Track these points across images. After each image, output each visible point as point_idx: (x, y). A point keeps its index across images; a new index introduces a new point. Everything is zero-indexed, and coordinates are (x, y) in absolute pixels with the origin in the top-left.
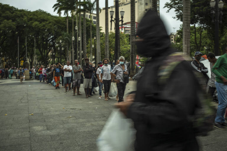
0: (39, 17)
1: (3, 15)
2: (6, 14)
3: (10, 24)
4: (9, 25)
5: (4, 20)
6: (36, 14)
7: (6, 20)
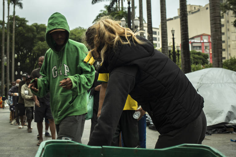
0: (77, 36)
1: (38, 36)
2: (41, 35)
3: (44, 46)
4: (43, 48)
5: (38, 42)
6: (74, 33)
7: (40, 42)
